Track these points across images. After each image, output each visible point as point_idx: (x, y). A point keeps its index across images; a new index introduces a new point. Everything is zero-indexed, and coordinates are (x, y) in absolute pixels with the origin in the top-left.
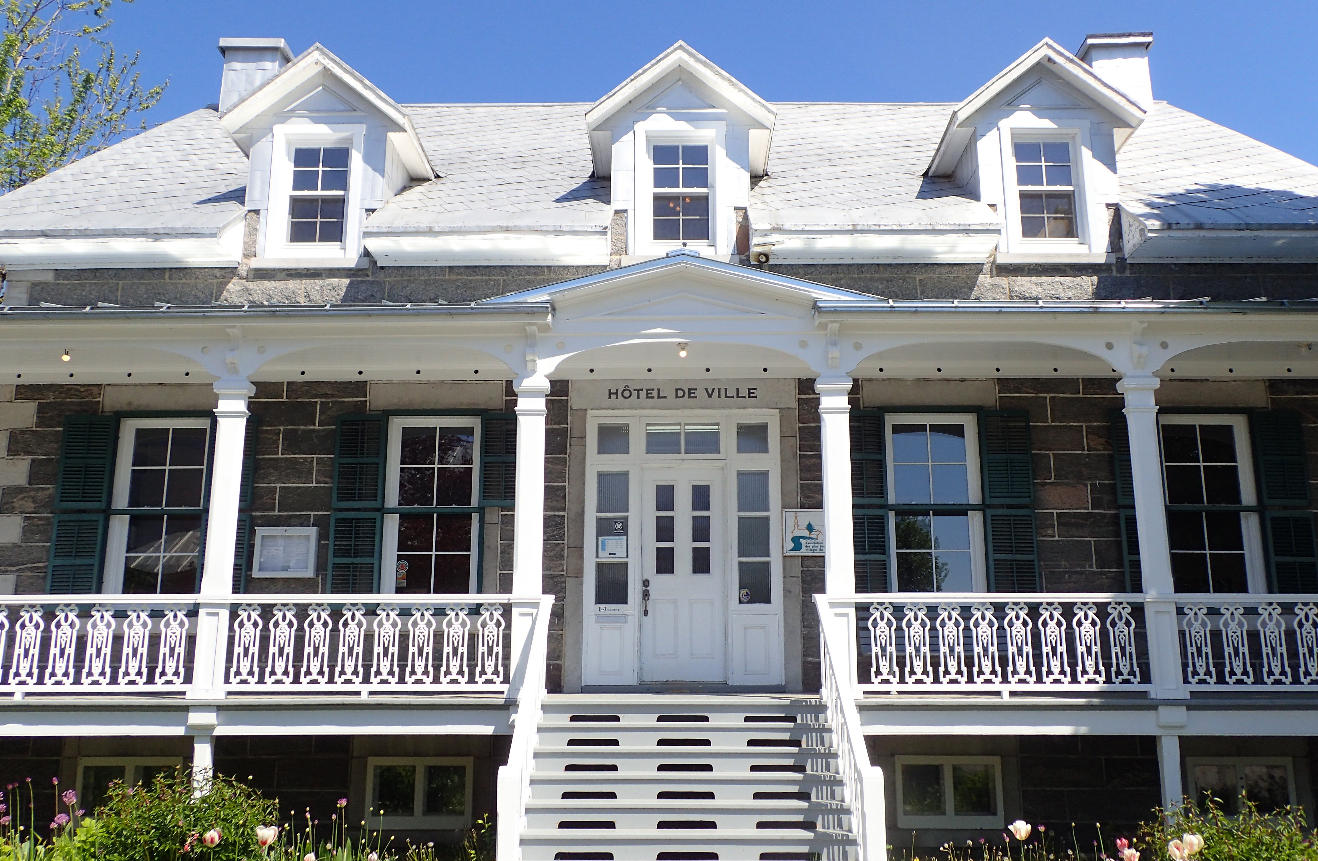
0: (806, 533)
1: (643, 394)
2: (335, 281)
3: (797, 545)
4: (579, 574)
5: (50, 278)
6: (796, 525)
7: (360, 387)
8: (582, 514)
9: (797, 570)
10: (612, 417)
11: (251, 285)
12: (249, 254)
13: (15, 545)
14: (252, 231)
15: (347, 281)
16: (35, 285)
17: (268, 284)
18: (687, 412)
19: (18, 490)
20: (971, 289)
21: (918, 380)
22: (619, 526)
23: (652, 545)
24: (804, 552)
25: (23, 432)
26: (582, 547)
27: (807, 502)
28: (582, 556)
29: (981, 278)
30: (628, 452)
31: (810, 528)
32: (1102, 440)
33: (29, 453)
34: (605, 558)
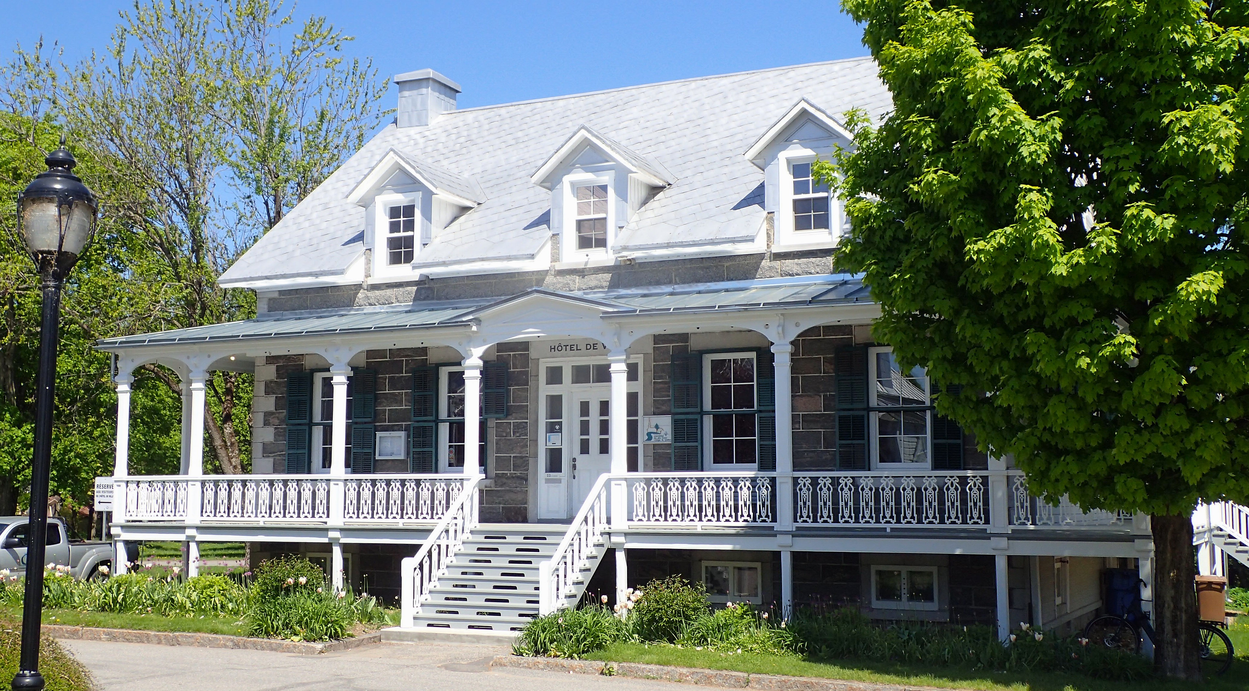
0: (655, 430)
1: (568, 348)
2: (409, 288)
3: (650, 438)
4: (536, 456)
5: (276, 295)
6: (649, 426)
7: (424, 351)
8: (537, 421)
9: (651, 452)
10: (554, 362)
11: (369, 294)
12: (368, 276)
13: (272, 443)
14: (368, 262)
15: (415, 288)
16: (270, 299)
17: (377, 293)
18: (593, 358)
19: (271, 413)
20: (757, 270)
21: (723, 332)
22: (557, 427)
23: (578, 438)
24: (653, 441)
25: (271, 382)
26: (537, 440)
27: (656, 411)
28: (537, 445)
29: (764, 263)
30: (561, 383)
31: (657, 427)
32: (833, 367)
33: (274, 393)
34: (550, 446)
